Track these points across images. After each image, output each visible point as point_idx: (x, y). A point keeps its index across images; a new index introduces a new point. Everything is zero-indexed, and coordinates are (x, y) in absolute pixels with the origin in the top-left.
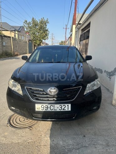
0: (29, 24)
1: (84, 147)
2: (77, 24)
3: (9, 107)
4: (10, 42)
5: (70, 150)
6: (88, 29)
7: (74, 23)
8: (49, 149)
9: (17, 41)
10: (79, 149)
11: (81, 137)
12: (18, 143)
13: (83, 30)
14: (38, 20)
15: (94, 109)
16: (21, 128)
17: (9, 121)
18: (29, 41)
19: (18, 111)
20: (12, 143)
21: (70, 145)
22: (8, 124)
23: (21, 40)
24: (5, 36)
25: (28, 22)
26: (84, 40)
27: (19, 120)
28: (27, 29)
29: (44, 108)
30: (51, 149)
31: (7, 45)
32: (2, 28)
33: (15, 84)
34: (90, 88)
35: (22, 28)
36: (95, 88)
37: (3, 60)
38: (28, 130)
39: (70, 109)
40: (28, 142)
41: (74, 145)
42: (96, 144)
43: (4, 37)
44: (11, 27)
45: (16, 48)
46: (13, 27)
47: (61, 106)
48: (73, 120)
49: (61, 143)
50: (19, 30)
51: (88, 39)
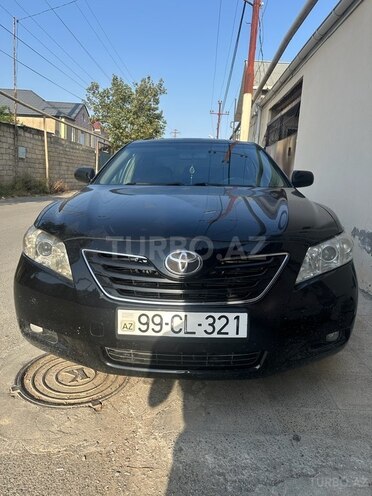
0: (105, 94)
1: (299, 476)
2: (255, 93)
3: (23, 325)
4: (41, 148)
5: (244, 488)
6: (294, 104)
7: (246, 86)
8: (166, 480)
9: (62, 145)
10: (280, 485)
11: (285, 440)
12: (49, 455)
13: (275, 109)
14: (132, 83)
15: (330, 343)
16: (63, 404)
17: (21, 379)
18: (100, 150)
19: (54, 340)
20: (26, 454)
21: (244, 468)
22: (13, 389)
23: (75, 143)
24: (25, 128)
25: (101, 90)
26: (280, 139)
27: (57, 379)
28: (96, 110)
29: (147, 324)
30: (170, 481)
31: (29, 156)
32: (17, 102)
33: (47, 244)
34: (314, 263)
35: (82, 108)
36: (335, 263)
37: (16, 202)
38: (88, 410)
39: (243, 333)
40: (86, 452)
41: (257, 469)
42: (343, 469)
43: (21, 132)
44: (45, 105)
45: (57, 168)
46: (52, 105)
47: (211, 320)
48: (256, 375)
49: (209, 459)
50: (71, 115)
51: (293, 137)
